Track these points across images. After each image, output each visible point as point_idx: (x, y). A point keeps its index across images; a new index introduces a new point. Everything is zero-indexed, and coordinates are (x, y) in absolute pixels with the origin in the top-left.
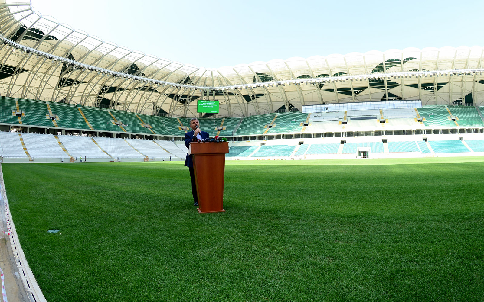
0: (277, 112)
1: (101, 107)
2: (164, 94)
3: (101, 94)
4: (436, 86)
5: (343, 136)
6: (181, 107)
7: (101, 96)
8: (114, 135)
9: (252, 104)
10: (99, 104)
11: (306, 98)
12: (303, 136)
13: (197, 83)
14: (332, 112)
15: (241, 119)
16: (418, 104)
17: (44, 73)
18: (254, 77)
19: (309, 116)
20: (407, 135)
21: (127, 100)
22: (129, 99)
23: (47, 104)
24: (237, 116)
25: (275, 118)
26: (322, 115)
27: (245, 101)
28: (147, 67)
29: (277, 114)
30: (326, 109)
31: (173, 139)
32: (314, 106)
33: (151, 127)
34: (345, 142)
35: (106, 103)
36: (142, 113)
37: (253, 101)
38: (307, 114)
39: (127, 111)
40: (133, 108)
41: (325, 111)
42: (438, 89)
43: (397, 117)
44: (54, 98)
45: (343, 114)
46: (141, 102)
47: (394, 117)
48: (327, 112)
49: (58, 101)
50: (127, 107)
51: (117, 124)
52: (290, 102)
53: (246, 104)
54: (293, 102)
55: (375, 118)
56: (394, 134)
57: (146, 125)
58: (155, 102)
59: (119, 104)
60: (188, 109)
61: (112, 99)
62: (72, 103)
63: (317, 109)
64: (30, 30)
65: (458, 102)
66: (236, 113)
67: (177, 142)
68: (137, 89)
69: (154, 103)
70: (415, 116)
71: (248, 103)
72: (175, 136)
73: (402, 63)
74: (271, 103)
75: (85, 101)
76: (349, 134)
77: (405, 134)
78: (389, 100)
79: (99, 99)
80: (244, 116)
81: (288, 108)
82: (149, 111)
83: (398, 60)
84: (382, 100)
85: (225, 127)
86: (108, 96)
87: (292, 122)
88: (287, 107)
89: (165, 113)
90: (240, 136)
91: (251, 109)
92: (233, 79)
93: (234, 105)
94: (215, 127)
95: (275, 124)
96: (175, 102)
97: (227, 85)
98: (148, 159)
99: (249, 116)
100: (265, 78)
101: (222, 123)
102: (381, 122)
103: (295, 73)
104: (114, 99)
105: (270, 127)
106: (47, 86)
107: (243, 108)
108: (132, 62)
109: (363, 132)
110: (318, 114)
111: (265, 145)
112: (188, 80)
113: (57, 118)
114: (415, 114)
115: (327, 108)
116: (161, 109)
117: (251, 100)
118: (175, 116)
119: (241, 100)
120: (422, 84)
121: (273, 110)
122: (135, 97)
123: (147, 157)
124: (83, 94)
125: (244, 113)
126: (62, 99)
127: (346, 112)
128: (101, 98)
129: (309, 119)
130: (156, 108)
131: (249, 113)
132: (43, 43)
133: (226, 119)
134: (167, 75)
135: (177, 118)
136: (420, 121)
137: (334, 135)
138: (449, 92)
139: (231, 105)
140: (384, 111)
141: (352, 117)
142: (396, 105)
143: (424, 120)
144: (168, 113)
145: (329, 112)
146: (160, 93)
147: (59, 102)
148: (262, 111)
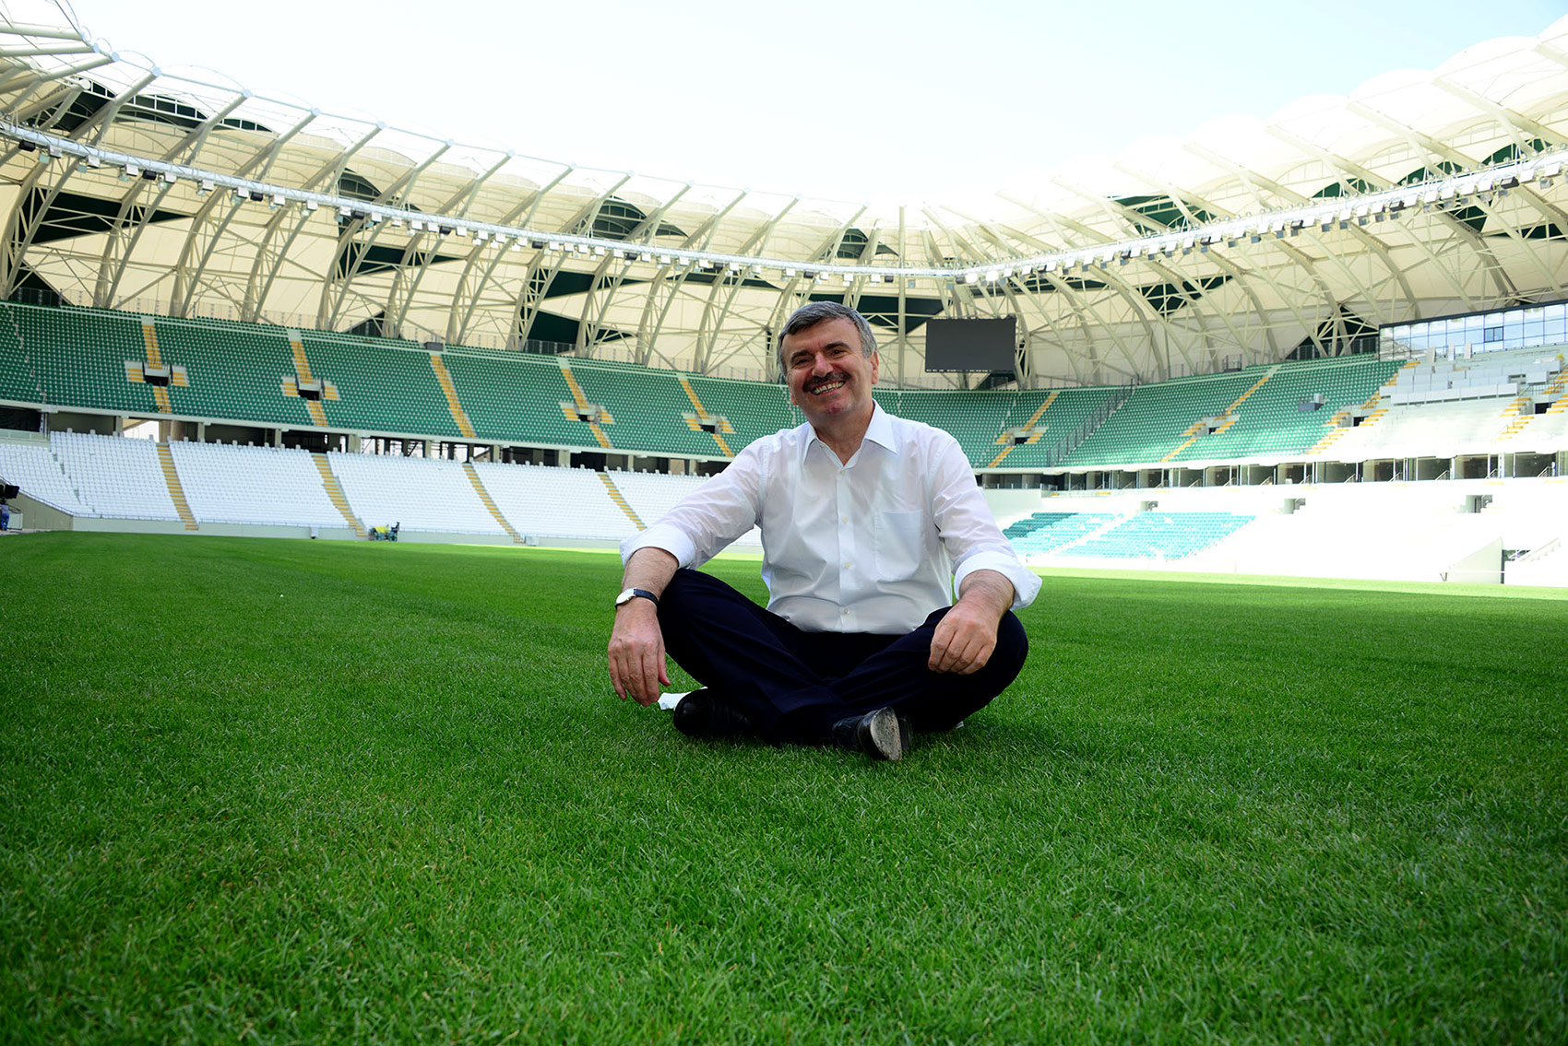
1: (532, 349)
3: (528, 299)
5: (1494, 474)
6: (887, 344)
7: (541, 306)
8: (564, 459)
10: (523, 339)
12: (1316, 473)
15: (1124, 394)
17: (266, 226)
19: (1397, 374)
23: (294, 338)
25: (1255, 387)
28: (724, 213)
29: (1272, 371)
35: (553, 333)
38: (1395, 368)
39: (645, 363)
40: (673, 352)
41: (1489, 347)
44: (326, 317)
46: (707, 327)
49: (343, 325)
50: (646, 348)
51: (584, 418)
58: (773, 325)
59: (613, 336)
61: (582, 318)
62: (406, 335)
64: (131, 101)
66: (1118, 367)
69: (767, 329)
71: (1164, 322)
74: (1262, 318)
75: (463, 327)
76: (1530, 465)
86: (567, 306)
87: (1305, 408)
95: (1236, 418)
104: (591, 317)
105: (1210, 432)
106: (286, 268)
108: (600, 197)
113: (332, 392)
115: (1500, 332)
124: (456, 301)
126: (362, 320)
129: (1384, 391)
132: (209, 139)
147: (347, 333)
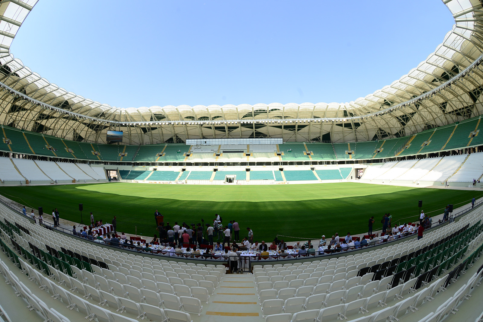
0: (166, 142)
1: (37, 132)
2: (83, 124)
3: (39, 120)
4: (297, 128)
5: (215, 165)
6: (94, 134)
7: (39, 122)
8: (48, 159)
9: (148, 134)
10: (36, 130)
11: (190, 132)
12: (185, 164)
13: (109, 118)
14: (209, 145)
15: (139, 147)
16: (280, 141)
18: (152, 116)
19: (191, 147)
20: (267, 166)
21: (56, 126)
22: (58, 126)
23: (3, 127)
24: (136, 144)
25: (165, 148)
26: (201, 147)
27: (143, 132)
28: (76, 104)
29: (166, 145)
30: (204, 142)
31: (88, 163)
32: (196, 140)
33: (73, 152)
34: (217, 171)
35: (41, 128)
36: (66, 138)
37: (148, 133)
38: (189, 146)
39: (55, 136)
40: (59, 134)
41: (204, 144)
42: (298, 131)
43: (260, 151)
44: (6, 122)
45: (217, 147)
46: (65, 128)
47: (258, 151)
48: (205, 145)
50: (56, 133)
51: (50, 149)
52: (178, 135)
53: (143, 135)
54: (180, 135)
55: (243, 152)
56: (256, 165)
57: (70, 150)
58: (76, 129)
59: (50, 129)
60: (99, 136)
62: (18, 127)
63: (198, 142)
65: (316, 139)
66: (135, 141)
67: (92, 165)
68: (64, 118)
69: (74, 129)
70: (275, 151)
71: (144, 134)
72: (90, 160)
73: (268, 112)
74: (163, 135)
75: (27, 126)
76: (221, 164)
77: (265, 165)
78: (256, 138)
79: (36, 126)
80: (141, 144)
81: (175, 140)
82: (70, 137)
83: (264, 110)
84: (250, 138)
85: (127, 153)
86: (43, 122)
87: (177, 152)
88: (174, 138)
89: (82, 139)
90: (138, 162)
91: (147, 139)
92: (135, 116)
93: (134, 135)
94: (119, 153)
95: (165, 153)
96: (90, 130)
97: (131, 121)
98: (75, 181)
99: (144, 144)
100: (160, 117)
101: (124, 149)
102: (247, 155)
103: (183, 115)
104: (46, 125)
105: (161, 155)
107: (140, 137)
108: (66, 100)
109: (231, 163)
110: (198, 146)
111: (157, 170)
112: (103, 115)
113: (10, 142)
114: (276, 149)
115: (206, 142)
116: (80, 136)
117: (147, 132)
118: (89, 142)
119: (139, 131)
120: (284, 126)
121: (163, 140)
122: (62, 125)
123: (74, 179)
124: (26, 119)
125: (141, 142)
126: (11, 122)
127: (220, 146)
128: (39, 124)
129: (191, 150)
130: (76, 134)
131: (145, 142)
133: (127, 147)
134: (88, 110)
135: (91, 144)
136: (279, 155)
137: (209, 165)
138: (309, 132)
139: (132, 135)
140: (251, 146)
141: (224, 151)
142: (261, 142)
143: (283, 154)
144: (84, 138)
145: (206, 145)
146: (80, 122)
148: (155, 141)
